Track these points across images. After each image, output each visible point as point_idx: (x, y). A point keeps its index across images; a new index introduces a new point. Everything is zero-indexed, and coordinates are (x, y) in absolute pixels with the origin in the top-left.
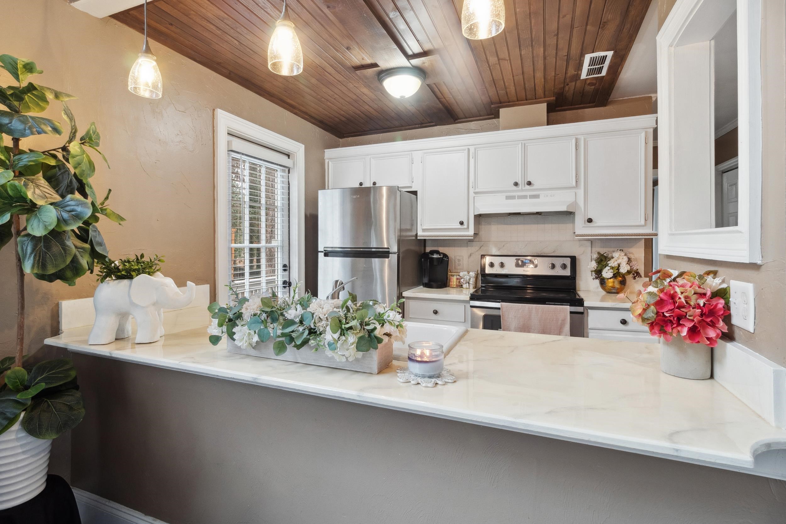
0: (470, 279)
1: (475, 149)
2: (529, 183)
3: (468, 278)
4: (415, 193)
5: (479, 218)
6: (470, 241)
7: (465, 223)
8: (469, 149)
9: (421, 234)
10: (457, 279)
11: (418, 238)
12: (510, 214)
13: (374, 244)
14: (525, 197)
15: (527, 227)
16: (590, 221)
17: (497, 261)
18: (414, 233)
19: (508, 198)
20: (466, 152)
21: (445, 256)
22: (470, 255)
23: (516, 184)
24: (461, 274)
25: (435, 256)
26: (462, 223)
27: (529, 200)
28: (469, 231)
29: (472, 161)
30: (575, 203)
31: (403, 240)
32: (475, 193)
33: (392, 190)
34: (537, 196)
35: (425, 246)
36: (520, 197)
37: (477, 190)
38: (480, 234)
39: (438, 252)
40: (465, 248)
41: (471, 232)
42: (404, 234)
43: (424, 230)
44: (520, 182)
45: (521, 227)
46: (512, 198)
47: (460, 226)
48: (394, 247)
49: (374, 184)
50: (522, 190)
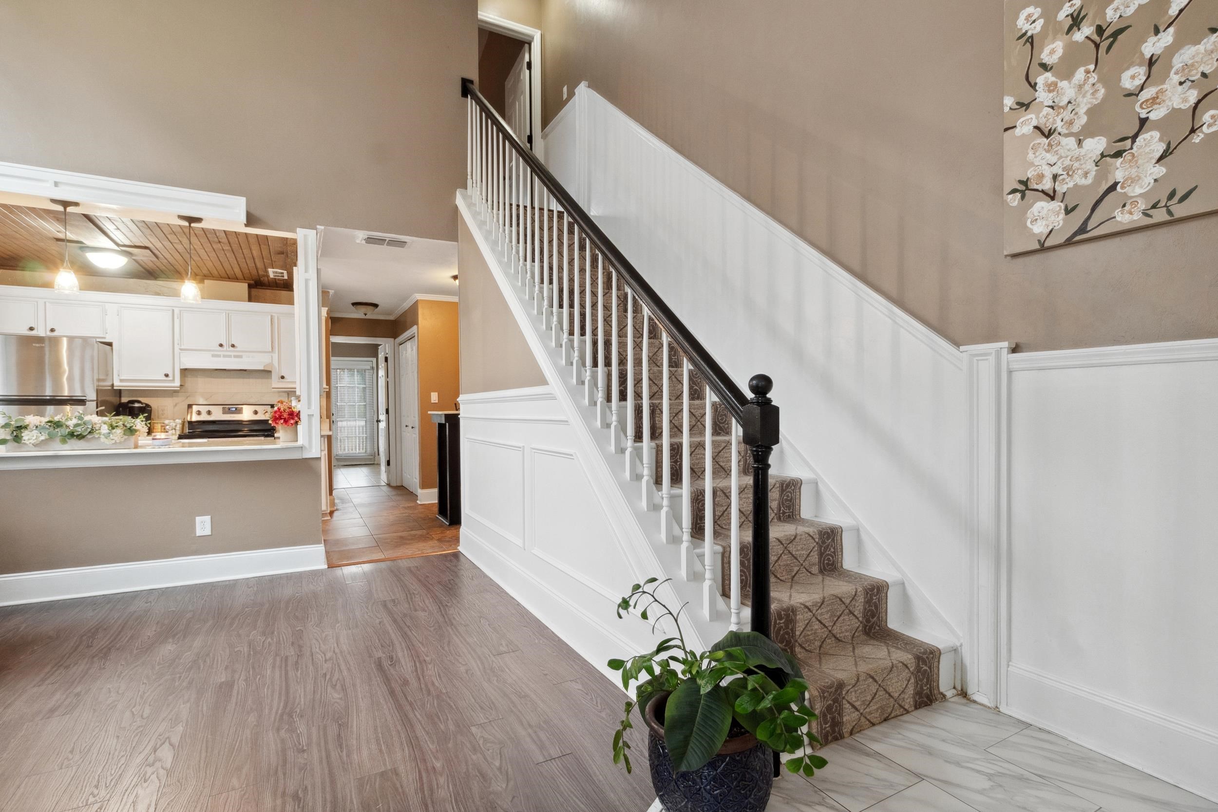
0: (176, 426)
1: (180, 311)
2: (233, 346)
3: (174, 424)
4: (110, 344)
5: (185, 372)
6: (175, 391)
7: (171, 375)
8: (173, 310)
9: (118, 384)
10: (162, 426)
11: (115, 388)
12: (216, 370)
13: (48, 392)
14: (230, 356)
15: (235, 380)
16: (283, 377)
17: (204, 409)
18: (110, 383)
19: (213, 356)
20: (171, 311)
21: (148, 405)
22: (176, 405)
23: (221, 345)
24: (167, 422)
25: (137, 405)
26: (167, 375)
27: (233, 359)
28: (174, 383)
29: (177, 321)
30: (271, 364)
31: (101, 390)
32: (181, 349)
33: (71, 339)
34: (240, 357)
35: (120, 397)
36: (224, 356)
37: (183, 347)
38: (186, 385)
39: (139, 402)
40: (170, 399)
41: (177, 383)
42: (102, 384)
43: (121, 381)
44: (224, 344)
45: (228, 381)
46: (219, 356)
47: (165, 378)
48: (91, 395)
49: (52, 330)
50: (227, 351)
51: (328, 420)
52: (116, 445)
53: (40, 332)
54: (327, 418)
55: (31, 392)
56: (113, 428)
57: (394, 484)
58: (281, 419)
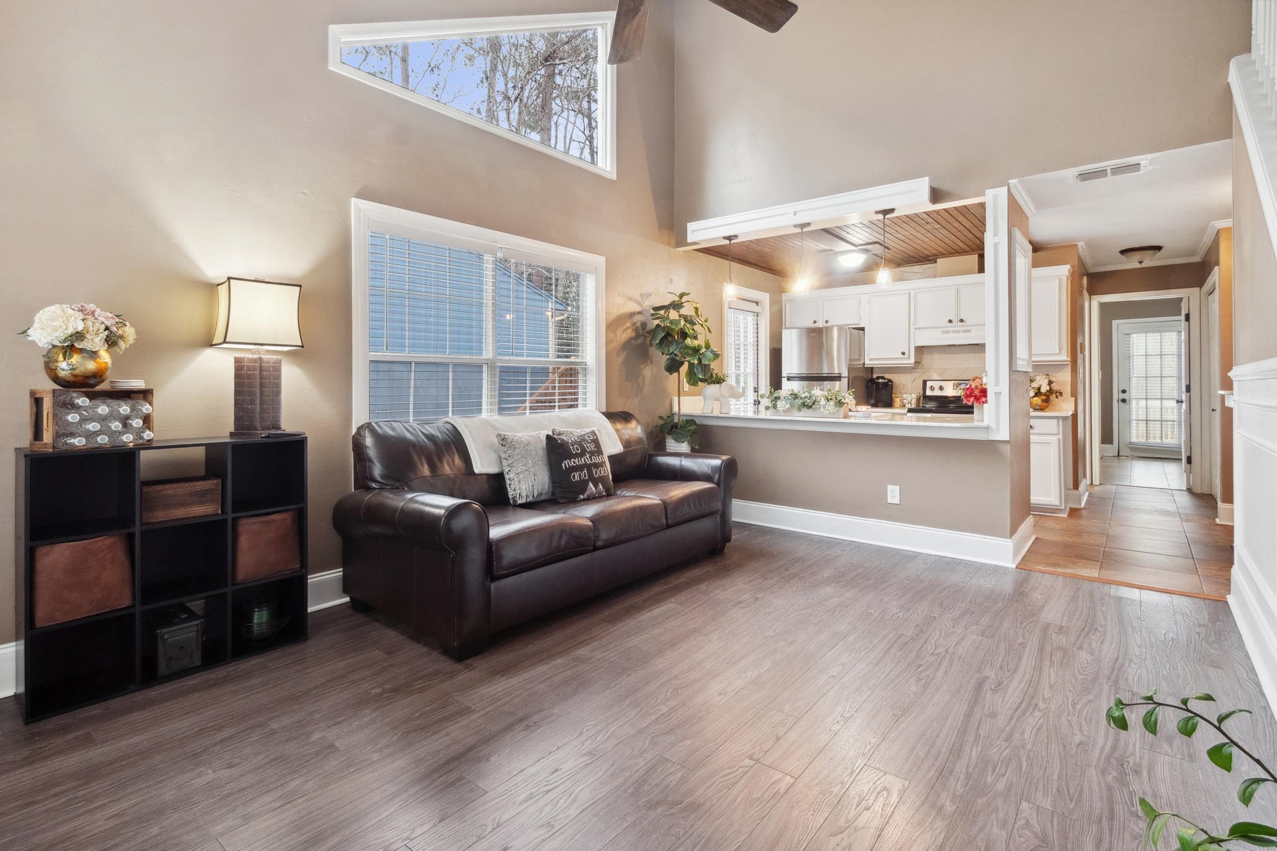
0: (911, 400)
1: (915, 293)
2: (962, 321)
3: (910, 399)
4: (863, 329)
5: (920, 350)
6: (913, 368)
7: (907, 353)
8: (910, 293)
9: (868, 363)
10: (900, 400)
11: (866, 366)
12: (947, 346)
13: (825, 371)
14: (958, 332)
15: (966, 356)
17: (936, 385)
18: (862, 362)
19: (944, 332)
20: (907, 295)
21: (890, 381)
22: (914, 381)
23: (950, 321)
24: (904, 396)
25: (880, 381)
26: (903, 354)
27: (961, 334)
28: (909, 360)
29: (913, 302)
31: (853, 369)
32: (915, 329)
33: (840, 328)
34: (968, 332)
35: (872, 374)
36: (954, 332)
37: (916, 327)
38: (920, 362)
39: (883, 378)
40: (909, 375)
41: (912, 360)
42: (853, 363)
43: (870, 360)
44: (953, 320)
45: (960, 356)
46: (948, 332)
47: (902, 356)
48: (845, 373)
49: (827, 322)
50: (956, 326)
51: (1073, 398)
52: (831, 415)
53: (820, 324)
54: (1072, 396)
55: (815, 371)
56: (828, 401)
57: (1198, 490)
58: (972, 396)
